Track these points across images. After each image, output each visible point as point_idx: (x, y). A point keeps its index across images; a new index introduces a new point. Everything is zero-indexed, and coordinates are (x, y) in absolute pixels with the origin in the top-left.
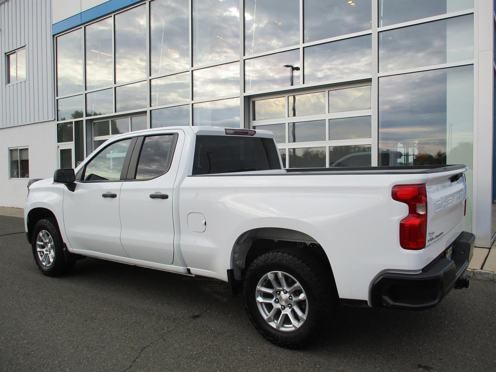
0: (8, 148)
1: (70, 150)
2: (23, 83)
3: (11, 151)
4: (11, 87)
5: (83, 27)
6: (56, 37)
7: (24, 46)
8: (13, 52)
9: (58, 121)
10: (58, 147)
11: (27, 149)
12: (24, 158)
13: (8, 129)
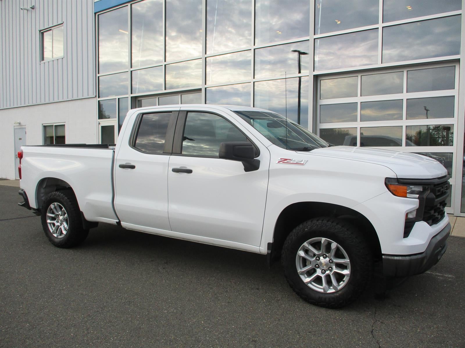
0: (42, 124)
1: (113, 127)
2: (60, 61)
3: (45, 127)
4: (47, 64)
5: (129, 5)
6: (98, 15)
7: (62, 24)
8: (49, 29)
9: (99, 97)
10: (99, 123)
11: (64, 125)
12: (60, 134)
13: (41, 105)
